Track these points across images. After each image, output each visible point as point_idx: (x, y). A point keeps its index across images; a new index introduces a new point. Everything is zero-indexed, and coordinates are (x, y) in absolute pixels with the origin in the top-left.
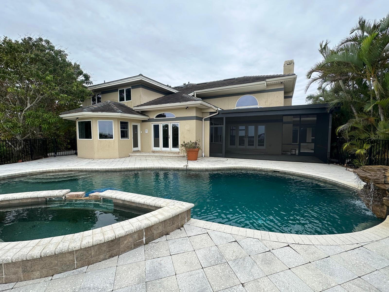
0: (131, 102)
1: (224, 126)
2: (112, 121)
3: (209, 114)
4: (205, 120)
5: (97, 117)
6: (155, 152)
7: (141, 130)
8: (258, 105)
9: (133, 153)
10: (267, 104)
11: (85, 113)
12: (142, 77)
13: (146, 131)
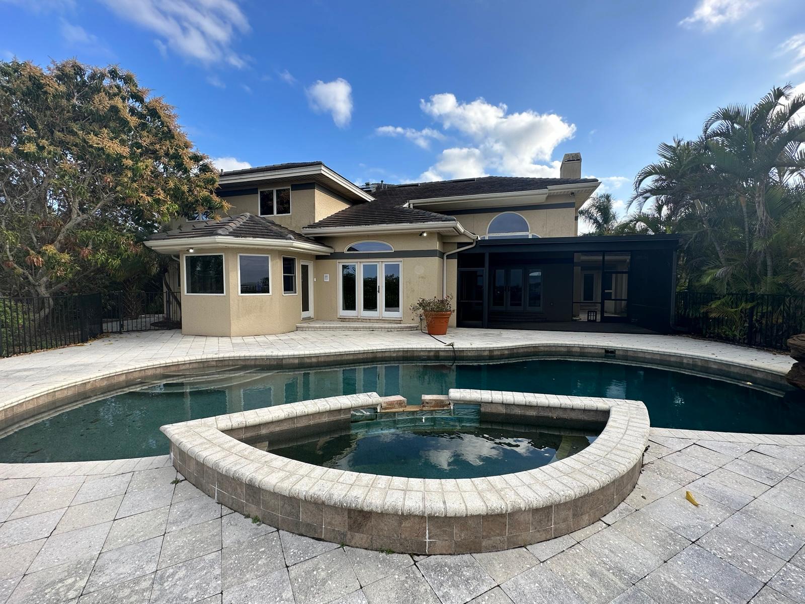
0: (291, 217)
1: (486, 270)
2: (268, 257)
3: (456, 246)
4: (449, 257)
5: (238, 248)
6: (347, 320)
7: (315, 276)
8: (530, 231)
9: (302, 322)
10: (545, 229)
11: (219, 239)
12: (323, 168)
13: (327, 277)
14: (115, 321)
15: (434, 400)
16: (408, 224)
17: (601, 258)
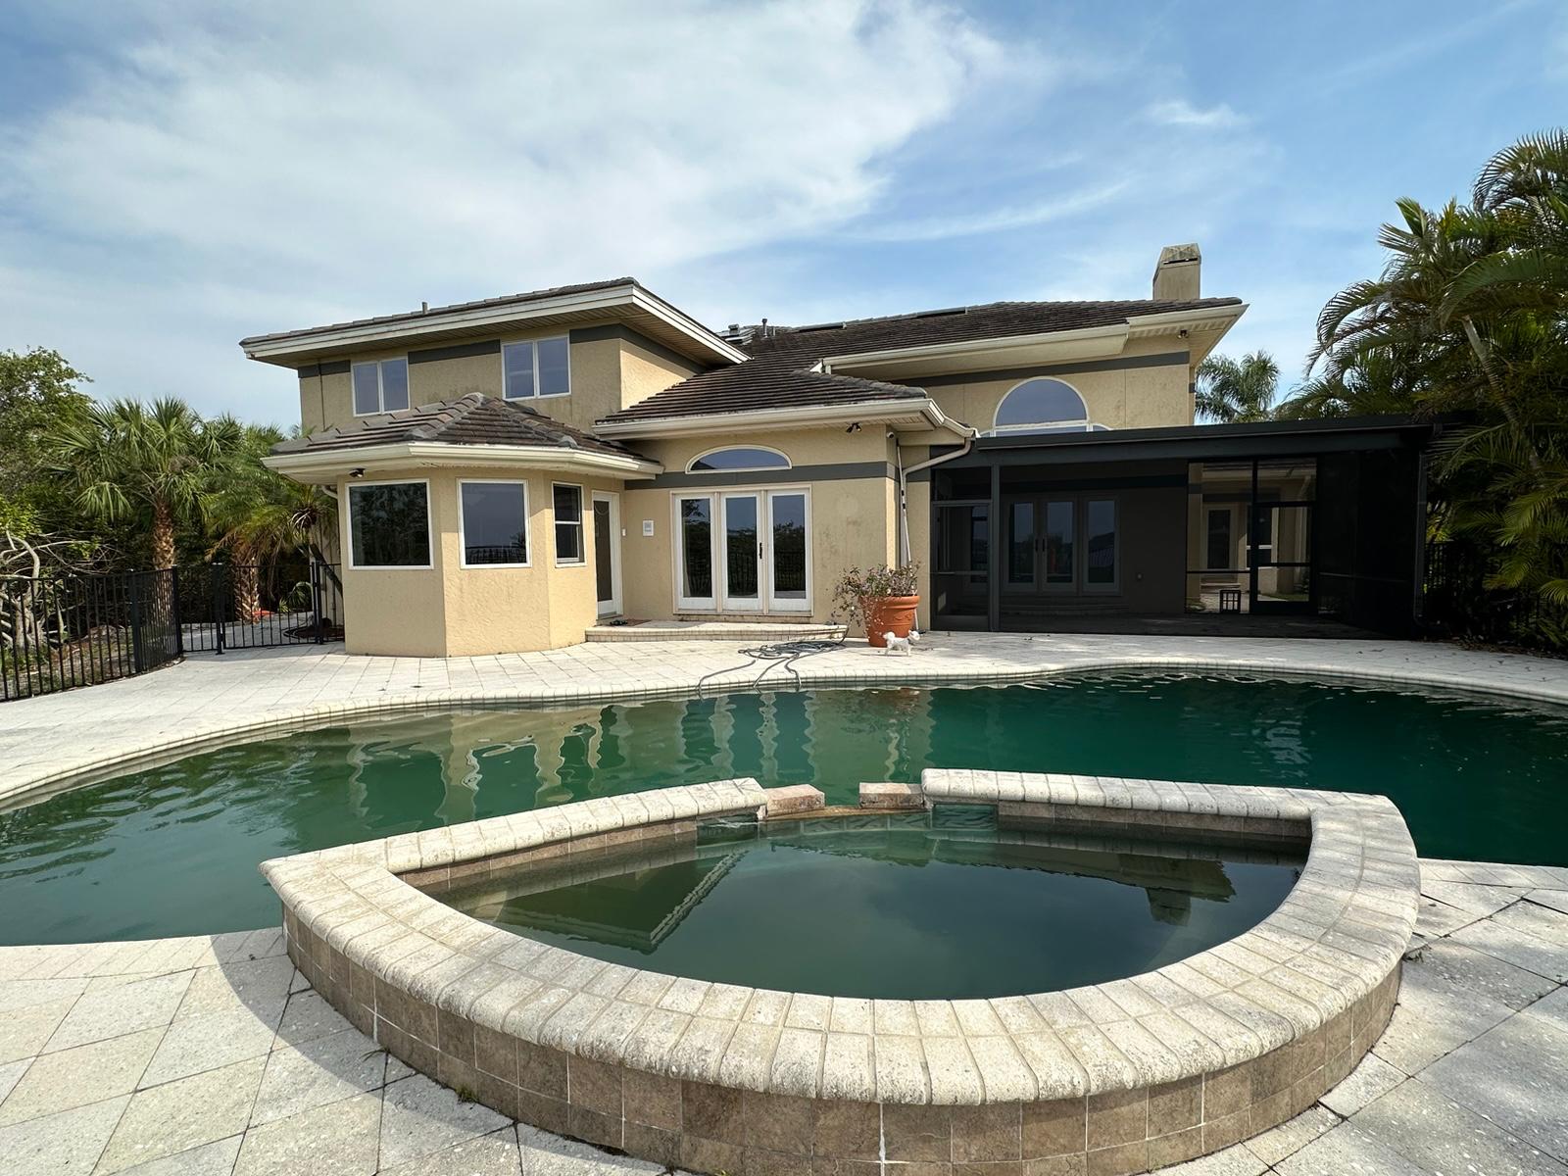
0: (570, 400)
1: (994, 504)
2: (522, 485)
3: (927, 453)
4: (912, 477)
5: (457, 468)
6: (694, 618)
7: (624, 525)
8: (1088, 418)
10: (1122, 414)
11: (418, 448)
12: (635, 292)
13: (648, 526)
14: (207, 627)
15: (889, 795)
16: (823, 407)
17: (1248, 474)
